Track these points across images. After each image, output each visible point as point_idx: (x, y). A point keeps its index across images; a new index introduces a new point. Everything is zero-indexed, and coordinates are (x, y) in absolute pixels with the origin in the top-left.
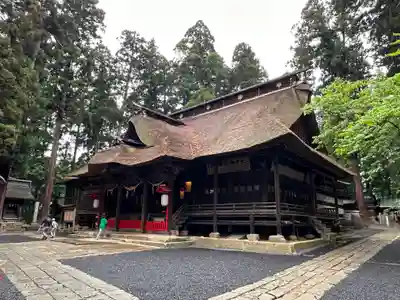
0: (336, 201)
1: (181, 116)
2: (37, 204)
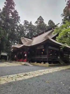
2: (8, 56)
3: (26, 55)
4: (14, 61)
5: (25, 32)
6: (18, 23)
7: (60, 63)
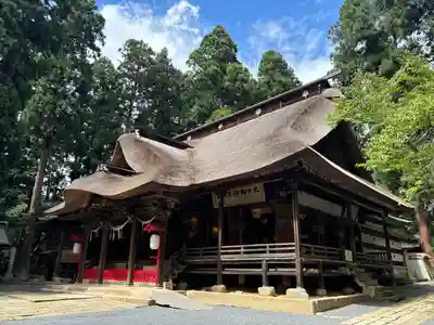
0: (388, 243)
1: (189, 138)
2: (14, 250)
3: (154, 243)
4: (57, 279)
5: (127, 103)
6: (90, 51)
7: (359, 290)
